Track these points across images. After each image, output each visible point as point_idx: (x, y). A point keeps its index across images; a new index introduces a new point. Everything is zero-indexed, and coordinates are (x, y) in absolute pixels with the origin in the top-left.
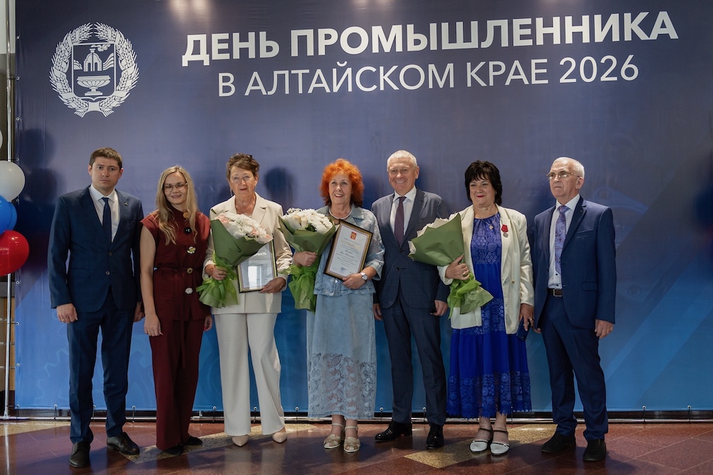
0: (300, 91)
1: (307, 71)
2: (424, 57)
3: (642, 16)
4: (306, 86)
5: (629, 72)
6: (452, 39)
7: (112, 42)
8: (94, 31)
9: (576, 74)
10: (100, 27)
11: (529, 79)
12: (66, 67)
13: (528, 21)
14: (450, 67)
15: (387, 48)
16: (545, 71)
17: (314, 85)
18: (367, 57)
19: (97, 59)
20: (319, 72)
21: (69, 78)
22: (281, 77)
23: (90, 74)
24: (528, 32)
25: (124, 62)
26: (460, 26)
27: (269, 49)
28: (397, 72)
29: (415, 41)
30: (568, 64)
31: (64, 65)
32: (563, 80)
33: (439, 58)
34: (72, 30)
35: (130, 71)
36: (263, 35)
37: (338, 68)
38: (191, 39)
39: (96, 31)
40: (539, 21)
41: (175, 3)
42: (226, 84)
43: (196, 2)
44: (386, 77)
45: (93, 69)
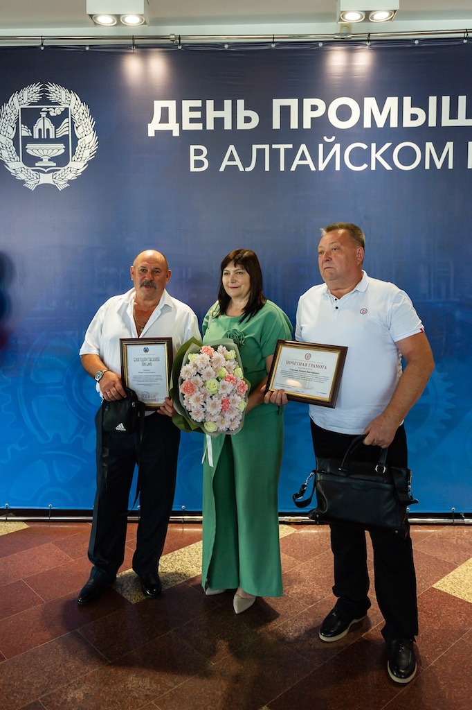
0: (282, 169)
1: (290, 146)
2: (422, 134)
4: (288, 163)
6: (454, 115)
7: (67, 106)
8: (44, 92)
10: (52, 88)
12: (12, 133)
14: (450, 146)
15: (380, 123)
17: (297, 162)
18: (358, 132)
19: (49, 124)
20: (303, 147)
21: (16, 145)
22: (261, 153)
23: (40, 141)
25: (80, 129)
26: (462, 100)
27: (248, 120)
28: (391, 149)
29: (413, 116)
31: (10, 130)
33: (438, 135)
34: (18, 89)
35: (88, 141)
36: (241, 103)
37: (325, 144)
38: (158, 105)
39: (48, 92)
41: (133, 66)
42: (198, 158)
43: (158, 67)
44: (378, 156)
45: (44, 136)
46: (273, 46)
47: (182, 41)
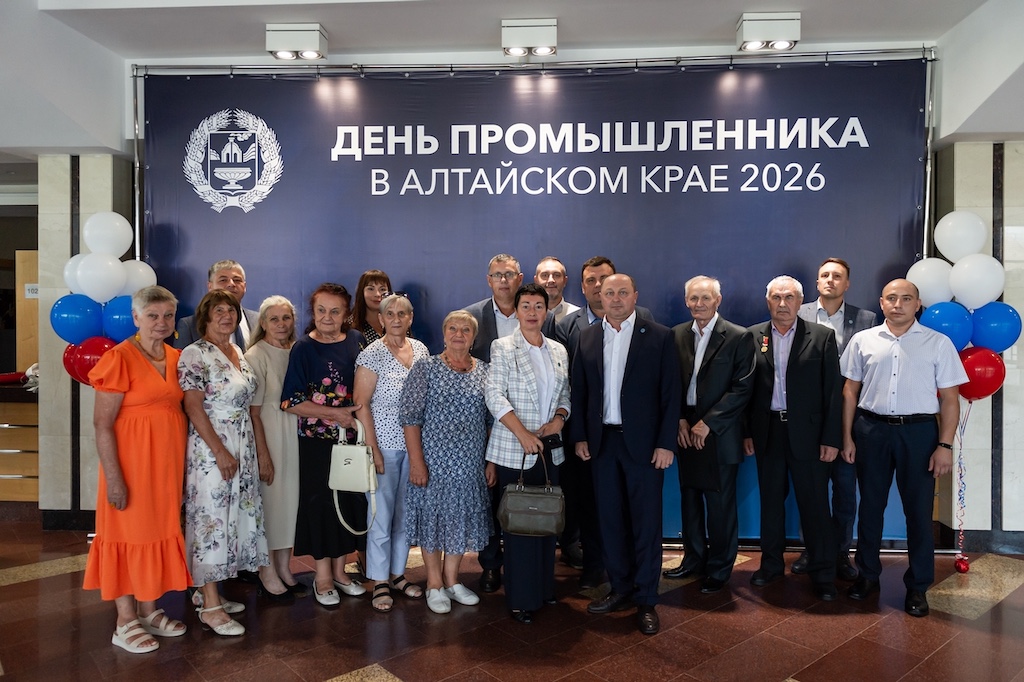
0: (461, 192)
1: (469, 170)
2: (596, 159)
3: (831, 121)
4: (467, 186)
5: (815, 181)
6: (627, 140)
7: (254, 132)
8: (233, 118)
9: (758, 182)
10: (241, 114)
11: (708, 186)
12: (201, 158)
13: (709, 124)
14: (623, 170)
15: (556, 149)
16: (725, 178)
17: (475, 185)
18: (534, 157)
19: (236, 149)
20: (481, 172)
21: (205, 168)
22: (440, 177)
23: (228, 165)
24: (708, 135)
25: (266, 153)
26: (635, 126)
27: (428, 145)
28: (567, 174)
29: (587, 142)
30: (751, 171)
31: (199, 154)
32: (744, 188)
33: (613, 160)
35: (273, 164)
36: (421, 129)
37: (503, 168)
38: (341, 131)
39: (236, 118)
40: (721, 124)
41: (324, 91)
42: (379, 182)
43: (348, 91)
44: (554, 180)
45: (232, 160)
46: (452, 74)
47: (365, 70)
